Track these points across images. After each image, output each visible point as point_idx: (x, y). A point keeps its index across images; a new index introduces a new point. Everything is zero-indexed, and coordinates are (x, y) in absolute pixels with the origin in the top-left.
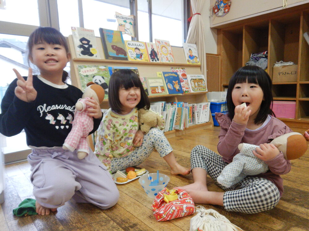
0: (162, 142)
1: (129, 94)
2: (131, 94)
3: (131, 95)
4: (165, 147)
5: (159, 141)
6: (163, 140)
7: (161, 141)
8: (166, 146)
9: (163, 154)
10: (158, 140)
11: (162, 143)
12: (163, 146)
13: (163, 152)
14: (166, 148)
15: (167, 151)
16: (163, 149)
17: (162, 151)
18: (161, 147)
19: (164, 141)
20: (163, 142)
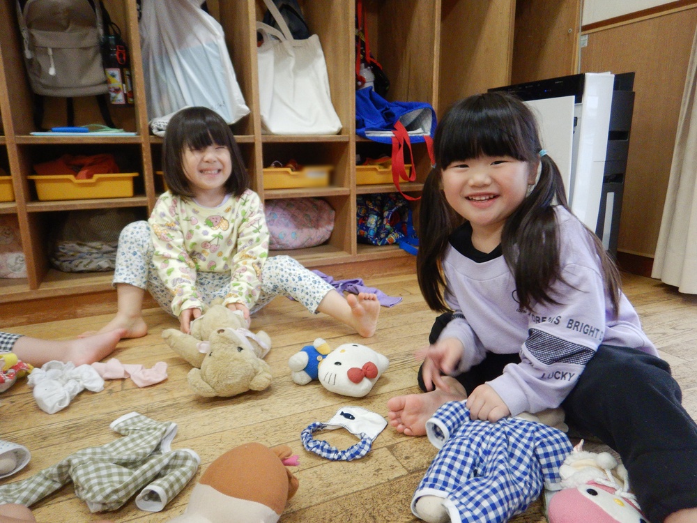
0: (301, 279)
1: (202, 160)
2: (206, 159)
3: (207, 162)
4: (310, 287)
5: (294, 280)
6: (302, 275)
7: (297, 279)
8: (313, 284)
9: (312, 304)
10: (290, 279)
11: (303, 282)
12: (307, 288)
13: (311, 299)
14: (313, 290)
15: (317, 295)
16: (307, 294)
17: (308, 300)
18: (303, 290)
19: (305, 276)
20: (303, 279)
